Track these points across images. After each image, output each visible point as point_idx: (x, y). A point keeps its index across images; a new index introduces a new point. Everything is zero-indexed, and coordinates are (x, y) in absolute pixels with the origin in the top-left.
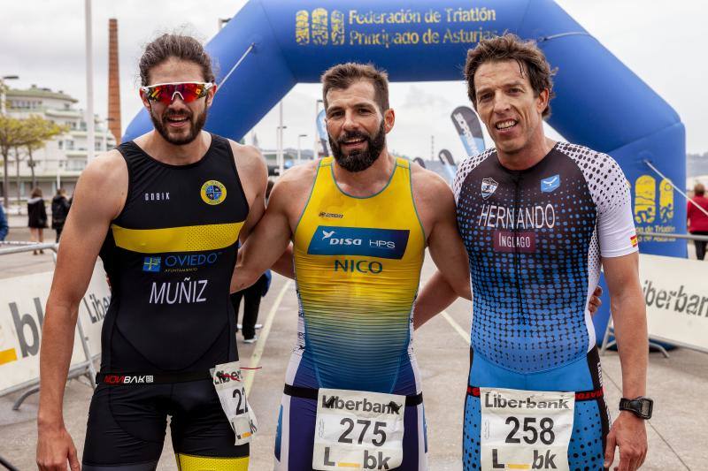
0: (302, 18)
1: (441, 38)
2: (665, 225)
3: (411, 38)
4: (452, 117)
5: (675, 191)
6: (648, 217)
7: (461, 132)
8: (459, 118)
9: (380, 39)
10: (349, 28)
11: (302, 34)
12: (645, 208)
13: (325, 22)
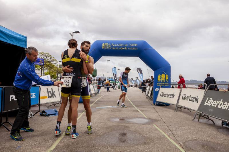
0: (103, 44)
1: (128, 49)
2: (167, 83)
3: (122, 48)
4: (137, 70)
5: (169, 77)
6: (164, 81)
7: (138, 73)
8: (138, 70)
9: (117, 48)
10: (112, 46)
11: (103, 47)
12: (163, 80)
13: (107, 45)
